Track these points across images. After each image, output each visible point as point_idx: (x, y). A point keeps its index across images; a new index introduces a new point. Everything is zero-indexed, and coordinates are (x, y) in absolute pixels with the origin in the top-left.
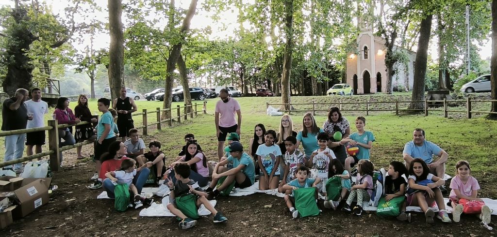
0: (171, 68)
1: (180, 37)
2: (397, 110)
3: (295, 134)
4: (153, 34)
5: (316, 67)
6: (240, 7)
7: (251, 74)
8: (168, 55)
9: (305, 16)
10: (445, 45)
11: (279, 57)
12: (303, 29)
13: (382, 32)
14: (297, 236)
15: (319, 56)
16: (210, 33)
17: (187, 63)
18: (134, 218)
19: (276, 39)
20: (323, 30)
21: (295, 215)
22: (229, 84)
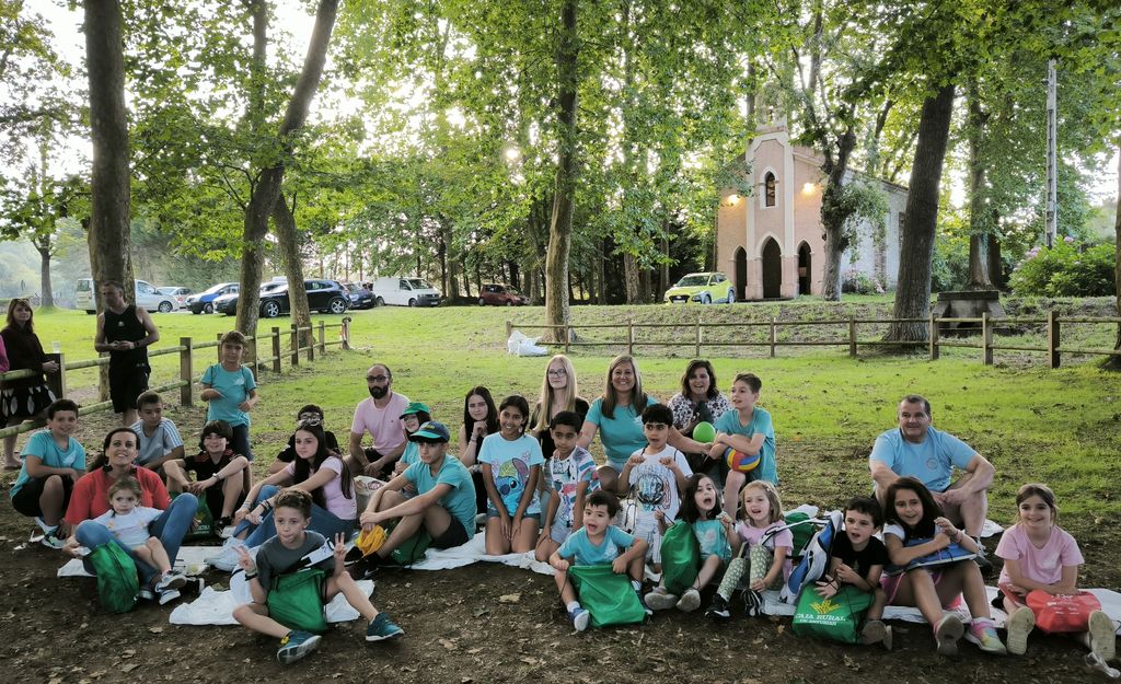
0: (255, 229)
1: (280, 148)
2: (854, 345)
3: (582, 407)
4: (208, 138)
5: (638, 230)
6: (438, 69)
7: (468, 247)
8: (248, 194)
9: (610, 92)
10: (989, 167)
11: (540, 203)
12: (603, 127)
13: (814, 134)
14: (586, 680)
15: (644, 201)
16: (359, 137)
17: (297, 215)
18: (155, 630)
19: (533, 155)
20: (657, 127)
21: (580, 621)
22: (408, 272)
